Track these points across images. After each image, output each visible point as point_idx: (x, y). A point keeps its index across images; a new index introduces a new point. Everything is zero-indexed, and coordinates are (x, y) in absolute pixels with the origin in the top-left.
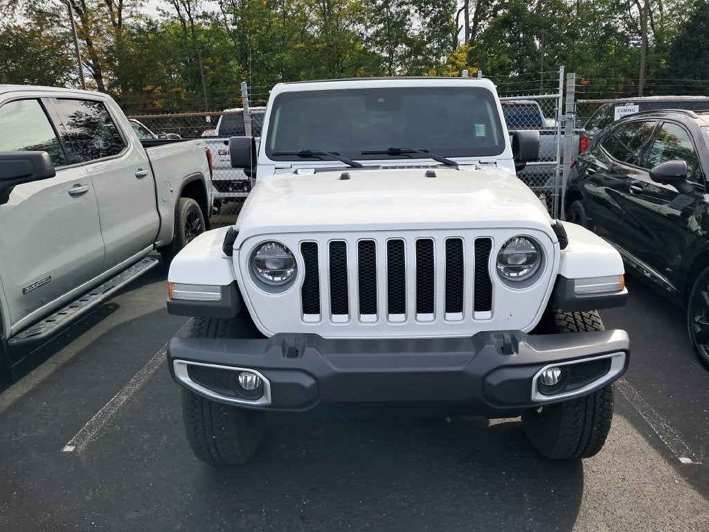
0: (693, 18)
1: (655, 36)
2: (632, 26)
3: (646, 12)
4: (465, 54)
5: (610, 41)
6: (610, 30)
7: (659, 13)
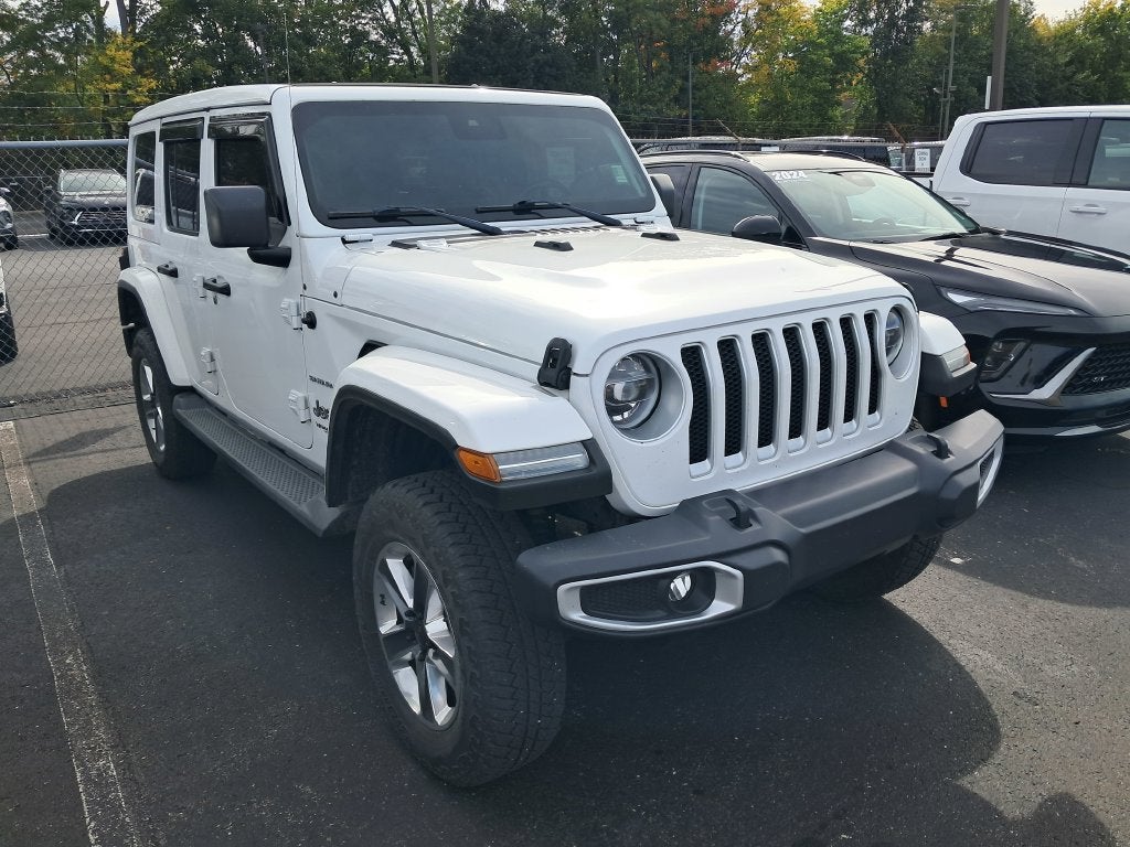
0: (466, 28)
1: (420, 49)
2: (389, 32)
3: (402, 11)
4: (129, 54)
5: (361, 52)
6: (359, 37)
7: (419, 16)
